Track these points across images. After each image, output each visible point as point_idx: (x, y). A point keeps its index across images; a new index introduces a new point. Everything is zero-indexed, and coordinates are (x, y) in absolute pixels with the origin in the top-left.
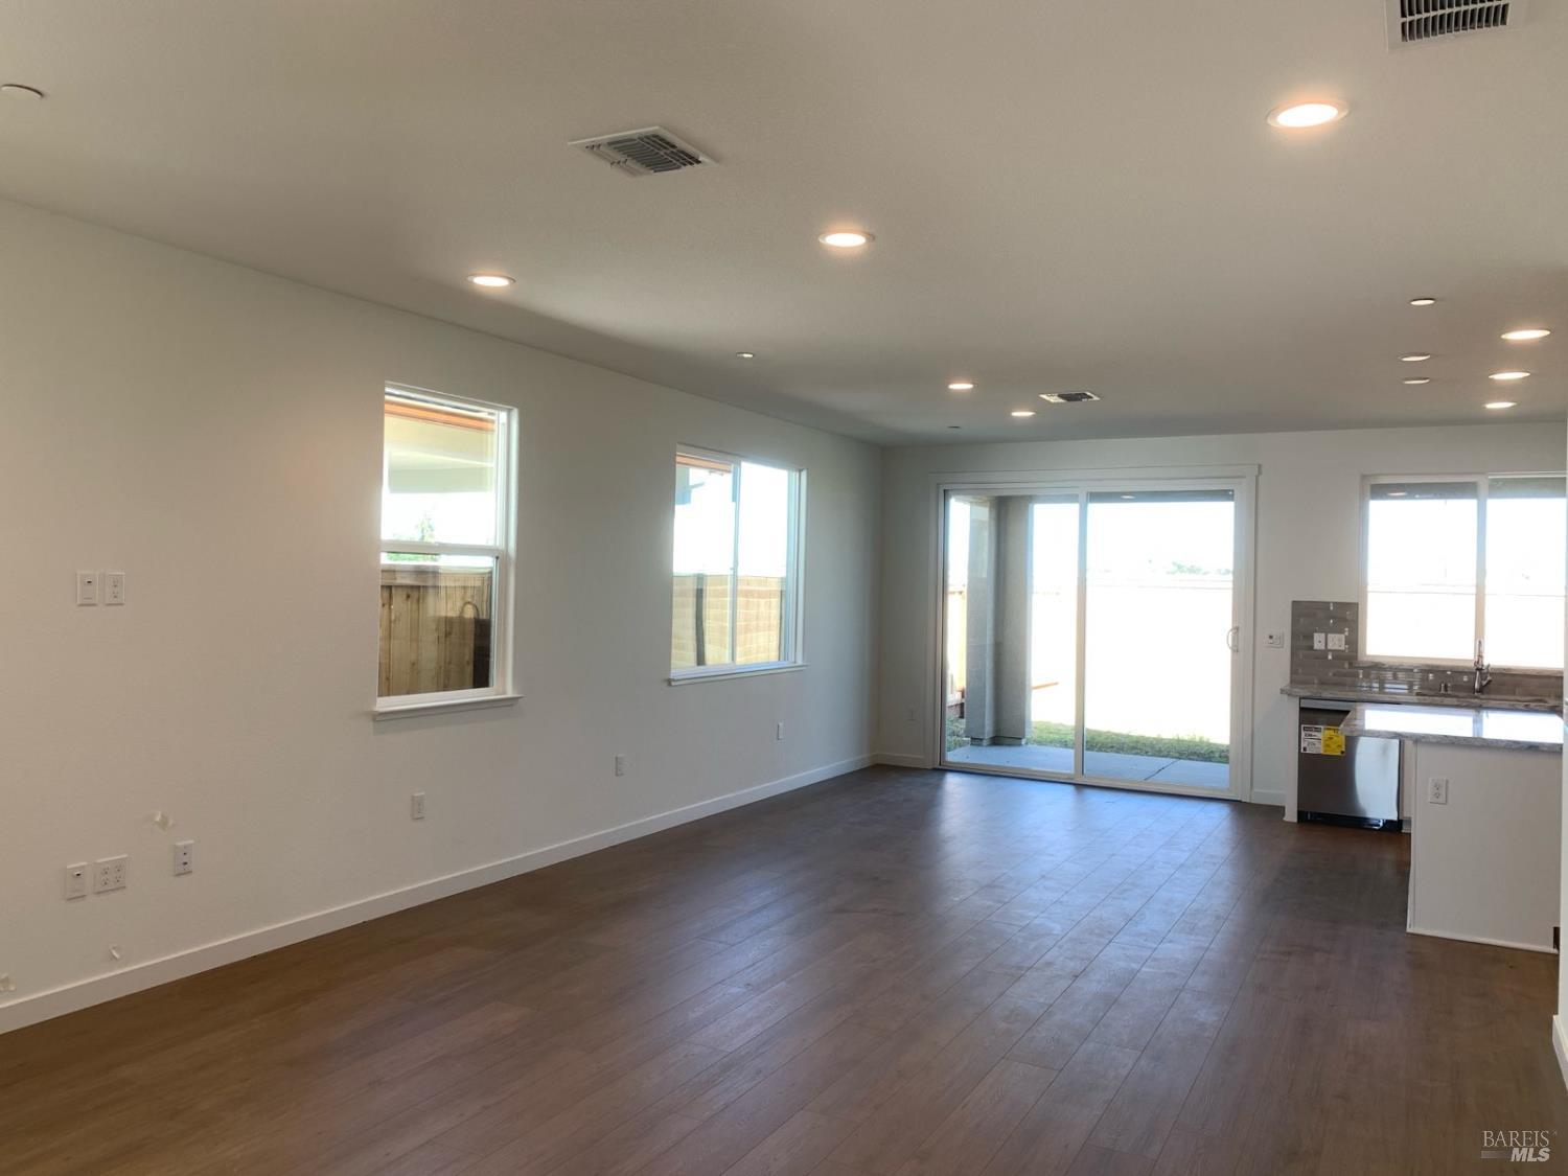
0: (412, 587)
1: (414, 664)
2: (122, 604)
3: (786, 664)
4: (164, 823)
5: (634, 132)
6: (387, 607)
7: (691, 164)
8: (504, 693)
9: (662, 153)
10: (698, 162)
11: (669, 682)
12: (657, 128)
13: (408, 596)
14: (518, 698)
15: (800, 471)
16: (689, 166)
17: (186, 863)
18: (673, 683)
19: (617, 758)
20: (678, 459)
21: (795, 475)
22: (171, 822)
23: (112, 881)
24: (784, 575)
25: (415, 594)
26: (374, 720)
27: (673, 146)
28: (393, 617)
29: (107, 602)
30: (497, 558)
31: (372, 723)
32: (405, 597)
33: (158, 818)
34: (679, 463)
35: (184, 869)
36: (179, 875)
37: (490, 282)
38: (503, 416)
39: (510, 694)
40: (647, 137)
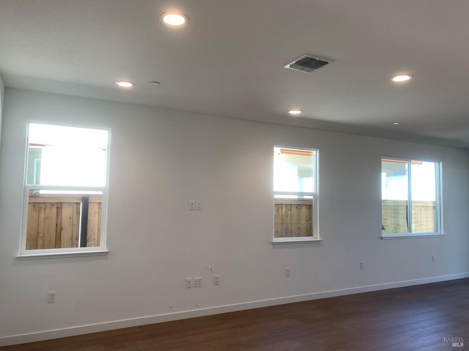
0: (298, 205)
1: (299, 228)
2: (200, 210)
3: (436, 234)
4: (211, 270)
5: (300, 58)
6: (290, 210)
7: (325, 64)
8: (317, 239)
9: (313, 62)
10: (327, 63)
11: (382, 238)
12: (305, 55)
13: (297, 208)
14: (321, 241)
15: (439, 162)
16: (325, 65)
17: (217, 282)
18: (383, 239)
19: (361, 263)
20: (382, 160)
21: (437, 164)
22: (213, 270)
23: (198, 284)
24: (435, 200)
25: (299, 207)
26: (272, 244)
27: (316, 60)
28: (292, 214)
29: (190, 209)
30: (313, 196)
31: (272, 245)
32: (296, 207)
33: (210, 268)
34: (382, 161)
35: (217, 284)
36: (215, 285)
37: (295, 112)
38: (314, 152)
39: (319, 239)
40: (305, 59)
